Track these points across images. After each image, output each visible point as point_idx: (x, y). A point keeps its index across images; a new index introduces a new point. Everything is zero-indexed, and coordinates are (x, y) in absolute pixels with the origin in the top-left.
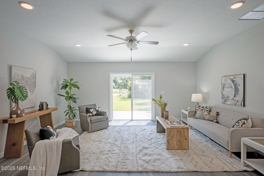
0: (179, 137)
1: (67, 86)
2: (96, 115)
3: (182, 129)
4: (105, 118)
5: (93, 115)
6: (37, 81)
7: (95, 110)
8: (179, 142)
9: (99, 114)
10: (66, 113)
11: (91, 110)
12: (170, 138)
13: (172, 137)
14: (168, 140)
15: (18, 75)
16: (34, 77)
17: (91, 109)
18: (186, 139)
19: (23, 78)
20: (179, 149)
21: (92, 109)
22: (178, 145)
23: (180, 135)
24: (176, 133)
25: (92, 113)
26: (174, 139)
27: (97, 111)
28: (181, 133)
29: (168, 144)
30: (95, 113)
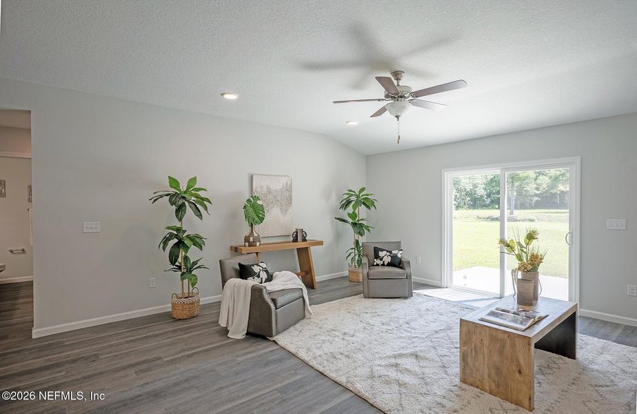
0: (496, 358)
1: (349, 202)
2: (389, 265)
3: (506, 336)
4: (403, 274)
5: (383, 265)
6: (293, 194)
7: (388, 254)
8: (497, 374)
9: (396, 263)
10: (348, 253)
11: (381, 254)
12: (469, 351)
13: (475, 350)
14: (464, 354)
15: (262, 188)
16: (289, 189)
17: (382, 250)
18: (520, 372)
19: (269, 192)
20: (498, 393)
21: (384, 250)
22: (494, 381)
23: (501, 353)
24: (486, 342)
25: (381, 259)
26: (481, 357)
27: (394, 257)
28: (503, 347)
29: (465, 367)
30: (387, 260)
